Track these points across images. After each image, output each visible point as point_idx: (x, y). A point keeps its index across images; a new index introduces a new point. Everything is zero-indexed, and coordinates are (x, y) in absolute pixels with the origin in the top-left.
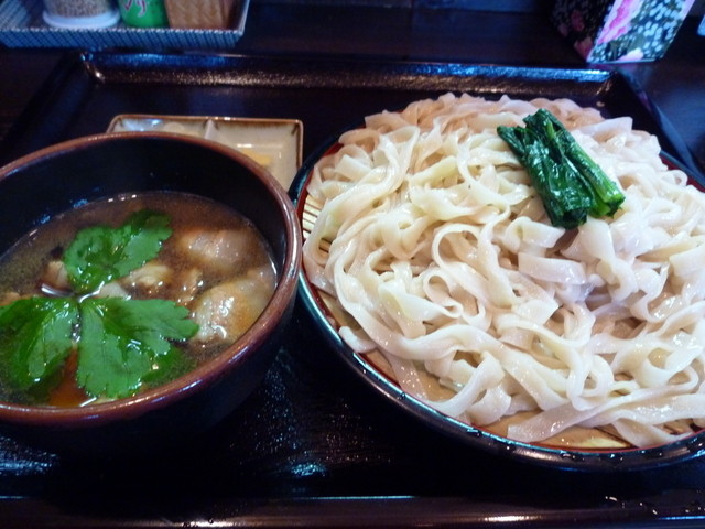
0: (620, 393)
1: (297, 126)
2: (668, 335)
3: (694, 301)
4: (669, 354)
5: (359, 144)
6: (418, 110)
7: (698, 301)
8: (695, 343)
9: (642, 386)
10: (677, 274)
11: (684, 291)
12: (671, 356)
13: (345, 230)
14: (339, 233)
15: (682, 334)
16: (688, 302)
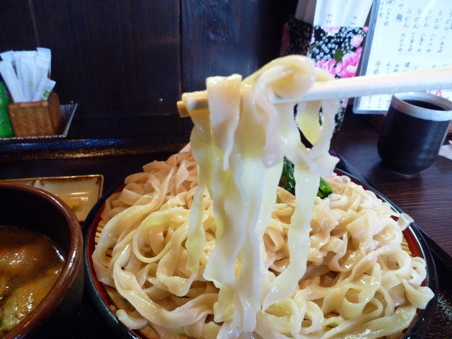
0: (330, 327)
1: (100, 178)
2: (356, 279)
3: (368, 252)
4: (359, 292)
5: (137, 182)
6: (177, 158)
7: (370, 251)
8: (375, 280)
9: (346, 319)
10: (353, 237)
11: (360, 247)
12: (361, 293)
13: (123, 239)
14: (118, 241)
15: (366, 277)
16: (364, 254)
